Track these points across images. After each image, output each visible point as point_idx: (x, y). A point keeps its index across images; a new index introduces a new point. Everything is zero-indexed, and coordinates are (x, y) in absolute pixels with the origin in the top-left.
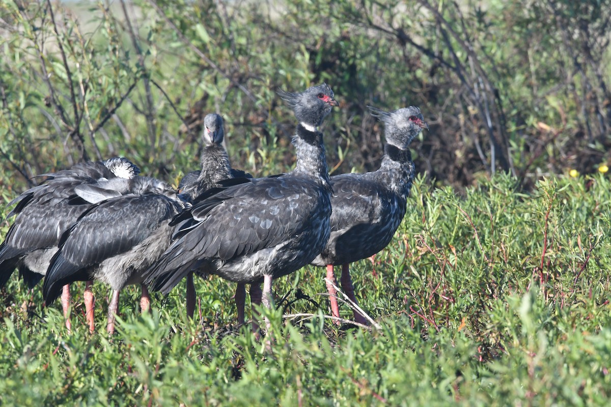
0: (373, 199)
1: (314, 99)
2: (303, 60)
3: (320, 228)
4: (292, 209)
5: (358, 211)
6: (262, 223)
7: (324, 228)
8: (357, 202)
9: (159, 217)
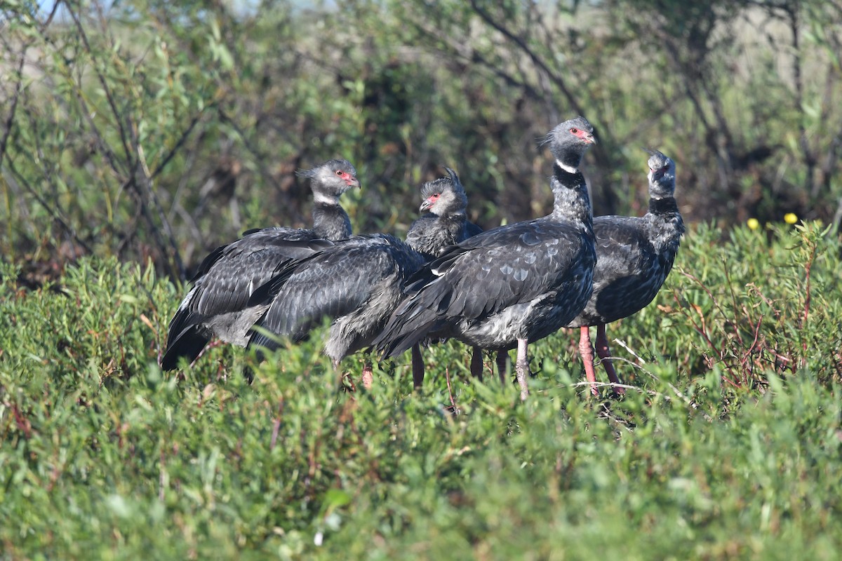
0: (632, 249)
1: (566, 135)
3: (584, 280)
4: (551, 256)
5: (616, 262)
6: (516, 274)
7: (587, 281)
8: (615, 252)
9: (381, 269)
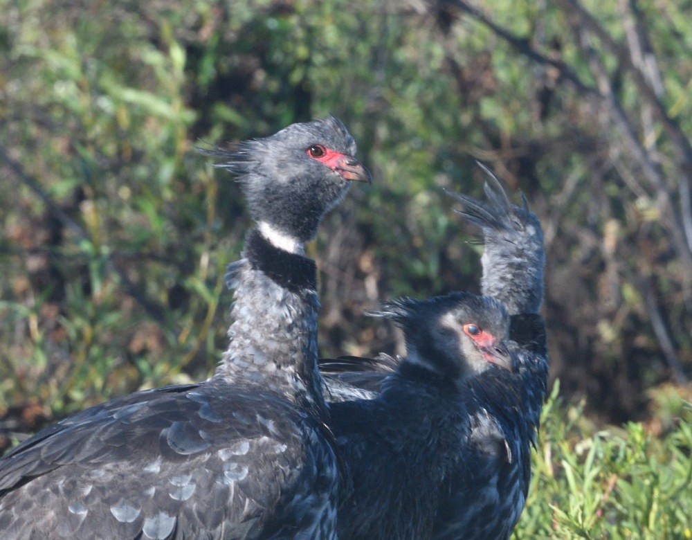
1: (298, 160)
2: (169, 67)
6: (148, 524)
